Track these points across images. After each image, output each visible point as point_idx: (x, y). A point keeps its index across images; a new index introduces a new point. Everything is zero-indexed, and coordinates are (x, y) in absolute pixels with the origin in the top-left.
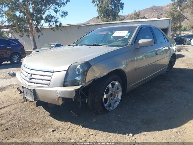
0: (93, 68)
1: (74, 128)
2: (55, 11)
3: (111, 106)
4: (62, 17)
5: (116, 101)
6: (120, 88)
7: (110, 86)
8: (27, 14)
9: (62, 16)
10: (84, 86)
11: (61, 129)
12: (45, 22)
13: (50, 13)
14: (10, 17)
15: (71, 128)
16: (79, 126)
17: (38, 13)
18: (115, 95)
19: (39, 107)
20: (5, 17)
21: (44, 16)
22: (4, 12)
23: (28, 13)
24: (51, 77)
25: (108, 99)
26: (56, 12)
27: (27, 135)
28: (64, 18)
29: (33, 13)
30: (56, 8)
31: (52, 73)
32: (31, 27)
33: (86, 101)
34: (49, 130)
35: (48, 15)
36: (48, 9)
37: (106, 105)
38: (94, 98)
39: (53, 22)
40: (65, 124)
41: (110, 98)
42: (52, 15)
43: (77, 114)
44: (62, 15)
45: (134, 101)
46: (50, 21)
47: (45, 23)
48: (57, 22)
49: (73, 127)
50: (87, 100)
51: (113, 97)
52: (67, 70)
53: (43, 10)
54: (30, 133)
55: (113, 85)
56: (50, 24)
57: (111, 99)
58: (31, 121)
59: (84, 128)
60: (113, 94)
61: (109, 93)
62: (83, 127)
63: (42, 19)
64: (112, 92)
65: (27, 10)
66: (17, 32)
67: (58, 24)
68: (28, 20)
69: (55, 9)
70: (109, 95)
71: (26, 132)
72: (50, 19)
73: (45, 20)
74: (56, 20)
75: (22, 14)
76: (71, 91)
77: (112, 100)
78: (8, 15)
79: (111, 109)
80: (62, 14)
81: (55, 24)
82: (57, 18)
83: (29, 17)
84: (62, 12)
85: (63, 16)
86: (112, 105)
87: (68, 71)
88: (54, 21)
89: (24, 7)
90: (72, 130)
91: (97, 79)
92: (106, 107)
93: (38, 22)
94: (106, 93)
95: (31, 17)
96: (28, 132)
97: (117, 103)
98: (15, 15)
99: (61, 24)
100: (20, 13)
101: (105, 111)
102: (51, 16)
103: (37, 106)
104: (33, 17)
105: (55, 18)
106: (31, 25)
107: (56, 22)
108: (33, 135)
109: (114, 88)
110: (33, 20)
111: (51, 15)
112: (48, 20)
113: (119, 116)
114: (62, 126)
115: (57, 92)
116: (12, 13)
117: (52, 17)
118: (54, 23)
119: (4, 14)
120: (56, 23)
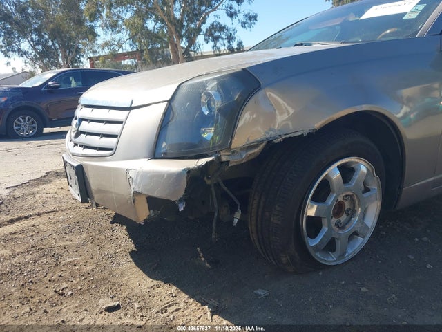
0: (265, 97)
1: (180, 314)
2: (228, 15)
3: (333, 250)
4: (244, 27)
5: (355, 234)
6: (375, 186)
7: (334, 173)
8: (169, 24)
9: (244, 25)
10: (228, 162)
11: (137, 306)
12: (205, 40)
13: (218, 20)
14: (134, 32)
15: (170, 310)
16: (202, 305)
17: (191, 21)
18: (354, 211)
19: (116, 224)
20: (125, 31)
21: (204, 28)
22: (123, 21)
23: (170, 21)
24: (121, 126)
25: (325, 222)
26: (231, 15)
27: (28, 309)
28: (249, 29)
29: (180, 22)
30: (231, 8)
31: (127, 112)
32: (175, 53)
33: (236, 221)
34: (101, 301)
35: (213, 25)
36: (214, 10)
37: (313, 243)
38: (267, 214)
39: (223, 39)
40: (159, 290)
41: (334, 220)
42: (223, 23)
43: (210, 263)
44: (245, 23)
45: (425, 239)
46: (216, 39)
47: (204, 43)
48: (233, 39)
49: (181, 305)
50: (238, 215)
51: (344, 218)
52: (168, 98)
53: (204, 12)
54: (40, 302)
55: (347, 172)
56: (215, 45)
57: (337, 225)
58: (70, 263)
59: (216, 317)
60: (347, 205)
61: (331, 201)
62: (213, 313)
63: (200, 34)
64: (340, 199)
65: (169, 14)
66: (145, 63)
67: (235, 45)
68: (171, 37)
69: (229, 9)
70: (329, 207)
71: (32, 297)
72: (217, 34)
73: (205, 35)
74: (231, 34)
75: (159, 24)
76: (170, 175)
77: (341, 226)
78: (131, 26)
79: (331, 259)
80: (244, 20)
81: (227, 44)
82: (234, 30)
83: (173, 30)
84: (245, 15)
85: (246, 25)
86: (338, 244)
87: (172, 104)
88: (225, 37)
89: (163, 10)
90: (171, 317)
91: (280, 142)
92: (311, 251)
93: (191, 42)
94: (315, 200)
95: (176, 30)
96: (36, 300)
97: (360, 242)
98: (144, 27)
99: (240, 44)
100: (156, 21)
101: (308, 263)
102: (220, 25)
103: (112, 223)
104: (181, 29)
105: (227, 30)
106: (175, 47)
107: (230, 39)
108: (45, 311)
109: (353, 183)
110: (180, 37)
111: (219, 23)
112: (212, 35)
113: (363, 289)
114: (147, 297)
115: (131, 174)
116: (139, 22)
117: (222, 29)
118: (226, 41)
119: (124, 27)
120: (229, 42)
